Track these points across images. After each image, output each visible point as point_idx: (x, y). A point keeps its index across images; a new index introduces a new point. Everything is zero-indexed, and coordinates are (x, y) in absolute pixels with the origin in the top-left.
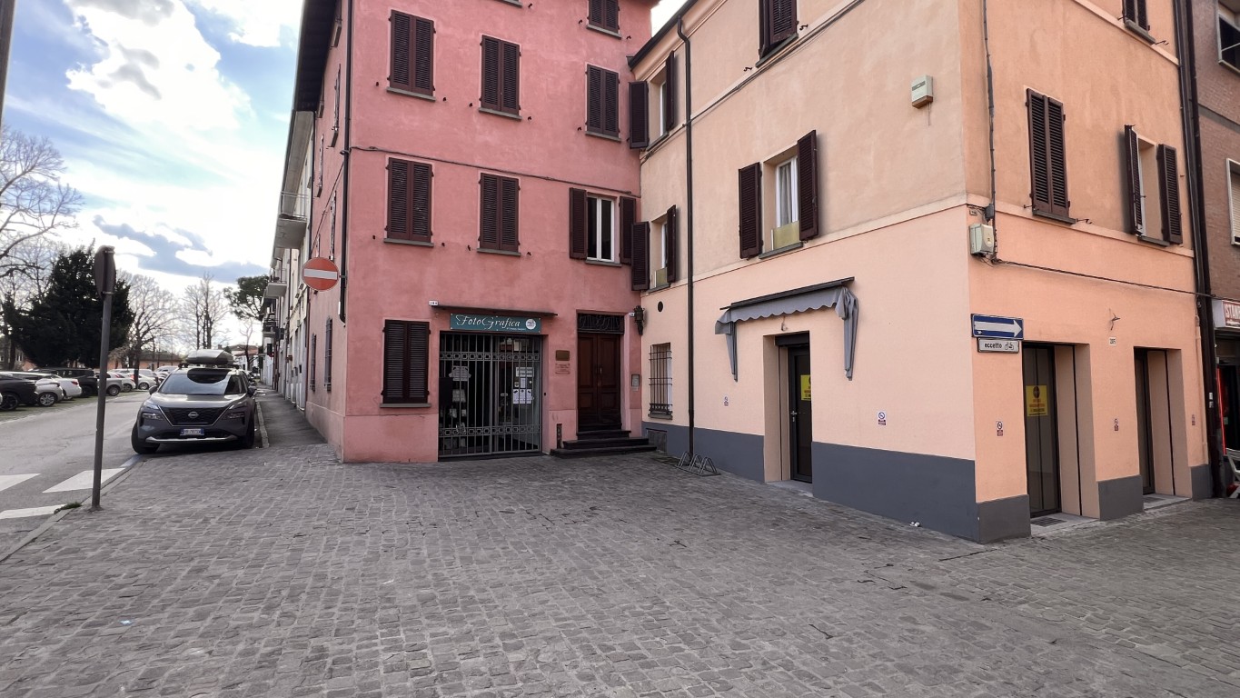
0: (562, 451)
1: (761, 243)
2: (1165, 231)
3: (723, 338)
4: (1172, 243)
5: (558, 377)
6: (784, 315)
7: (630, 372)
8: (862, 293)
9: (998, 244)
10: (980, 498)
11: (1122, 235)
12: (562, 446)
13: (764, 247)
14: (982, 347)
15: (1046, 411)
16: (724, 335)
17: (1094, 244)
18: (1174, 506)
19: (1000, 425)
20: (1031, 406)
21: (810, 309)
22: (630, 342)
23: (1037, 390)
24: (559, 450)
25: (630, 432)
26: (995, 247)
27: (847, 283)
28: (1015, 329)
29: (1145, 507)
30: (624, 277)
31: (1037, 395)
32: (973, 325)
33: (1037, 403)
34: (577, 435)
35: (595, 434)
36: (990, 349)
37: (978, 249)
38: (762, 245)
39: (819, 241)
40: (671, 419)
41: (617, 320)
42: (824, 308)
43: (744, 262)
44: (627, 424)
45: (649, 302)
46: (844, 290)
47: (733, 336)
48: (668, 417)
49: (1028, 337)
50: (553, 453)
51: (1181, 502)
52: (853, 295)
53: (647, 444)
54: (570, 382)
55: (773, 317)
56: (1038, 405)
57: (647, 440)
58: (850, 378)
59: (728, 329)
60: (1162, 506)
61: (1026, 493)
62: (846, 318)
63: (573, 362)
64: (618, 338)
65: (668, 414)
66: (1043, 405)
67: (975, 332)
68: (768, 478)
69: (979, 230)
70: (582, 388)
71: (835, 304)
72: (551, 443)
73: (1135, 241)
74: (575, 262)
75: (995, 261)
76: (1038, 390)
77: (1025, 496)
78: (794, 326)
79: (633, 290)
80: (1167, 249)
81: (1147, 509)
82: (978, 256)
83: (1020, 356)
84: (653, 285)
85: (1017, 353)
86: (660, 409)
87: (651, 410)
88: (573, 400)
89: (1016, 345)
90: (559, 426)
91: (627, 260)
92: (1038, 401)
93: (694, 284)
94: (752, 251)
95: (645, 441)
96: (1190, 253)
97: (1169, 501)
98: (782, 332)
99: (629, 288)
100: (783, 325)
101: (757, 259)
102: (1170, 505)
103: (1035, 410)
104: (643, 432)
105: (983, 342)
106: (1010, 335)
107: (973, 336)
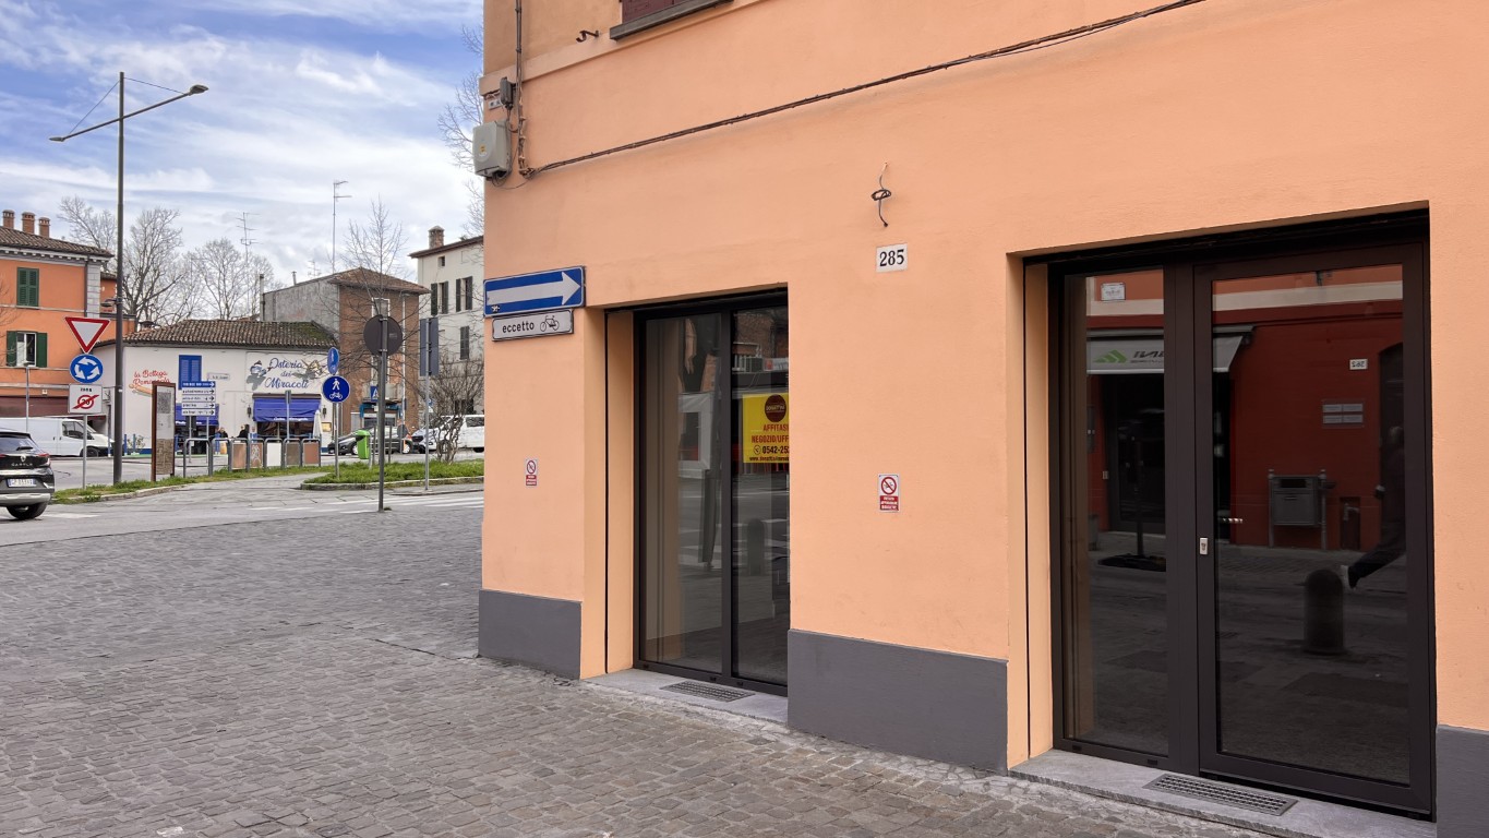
10: (489, 583)
14: (501, 333)
19: (532, 465)
20: (754, 439)
23: (776, 402)
28: (566, 288)
31: (779, 415)
32: (486, 299)
36: (512, 334)
49: (598, 296)
67: (490, 310)
75: (530, 174)
76: (782, 403)
82: (494, 179)
85: (578, 332)
89: (573, 319)
92: (781, 428)
103: (768, 450)
105: (500, 324)
106: (554, 302)
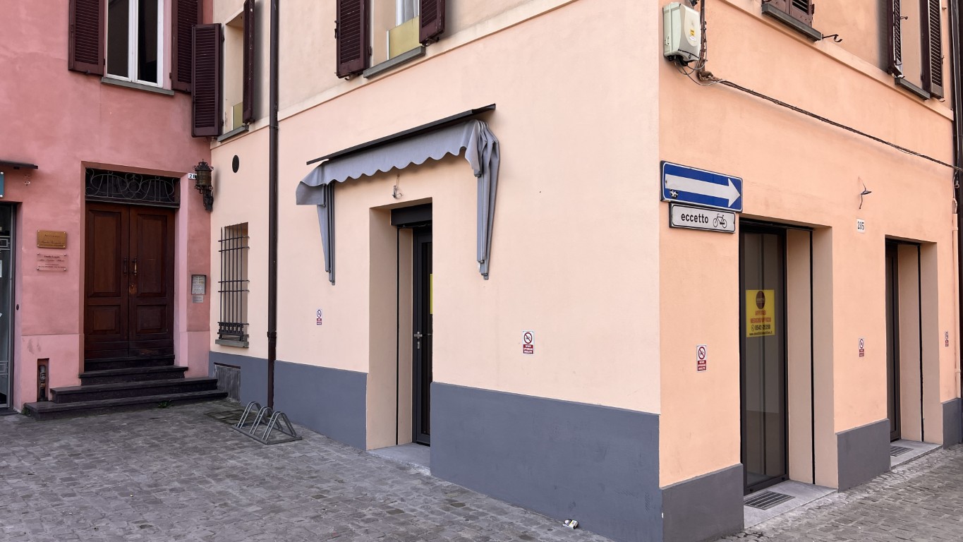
0: (49, 406)
1: (368, 53)
2: (925, 78)
3: (312, 212)
4: (933, 96)
5: (41, 278)
6: (395, 172)
7: (189, 270)
8: (506, 131)
9: (708, 45)
10: (667, 479)
11: (877, 73)
12: (50, 397)
13: (372, 58)
14: (677, 220)
15: (772, 330)
16: (315, 207)
17: (844, 79)
18: (923, 459)
19: (701, 352)
20: (752, 321)
21: (430, 159)
22: (190, 222)
23: (761, 296)
24: (42, 403)
25: (186, 369)
26: (703, 51)
27: (483, 114)
28: (729, 193)
29: (893, 464)
30: (179, 113)
31: (761, 305)
32: (663, 181)
33: (761, 316)
34: (81, 377)
35: (118, 375)
36: (689, 224)
37: (674, 48)
38: (370, 55)
39: (446, 45)
40: (246, 347)
41: (169, 184)
42: (449, 159)
43: (344, 85)
44: (183, 356)
45: (220, 157)
46: (478, 126)
47: (329, 207)
48: (242, 344)
49: (750, 209)
50: (27, 410)
51: (932, 451)
52: (492, 135)
53: (216, 388)
54: (70, 285)
55: (380, 175)
56: (763, 319)
57: (215, 381)
58: (486, 275)
59: (320, 196)
60: (911, 460)
61: (738, 462)
62: (480, 174)
63: (75, 253)
64: (169, 214)
65: (243, 338)
66: (769, 319)
67: (665, 193)
68: (371, 443)
69: (677, 13)
70: (93, 297)
71: (463, 150)
72: (26, 392)
73: (891, 83)
74: (81, 79)
75: (703, 76)
76: (763, 296)
77: (734, 469)
78: (411, 191)
79: (194, 136)
80: (927, 103)
81: (894, 467)
82: (676, 61)
83: (736, 237)
84: (228, 127)
85: (730, 233)
86: (234, 331)
87: (221, 332)
88: (74, 316)
89: (731, 222)
90: (43, 364)
91: (183, 86)
92: (764, 313)
93: (281, 126)
94: (355, 64)
95: (210, 384)
96: (950, 114)
97: (918, 451)
98: (394, 201)
99: (188, 133)
100: (396, 189)
101: (362, 80)
102: (919, 457)
103: (758, 328)
104: (211, 369)
105: (678, 211)
106: (724, 202)
107: (662, 200)
